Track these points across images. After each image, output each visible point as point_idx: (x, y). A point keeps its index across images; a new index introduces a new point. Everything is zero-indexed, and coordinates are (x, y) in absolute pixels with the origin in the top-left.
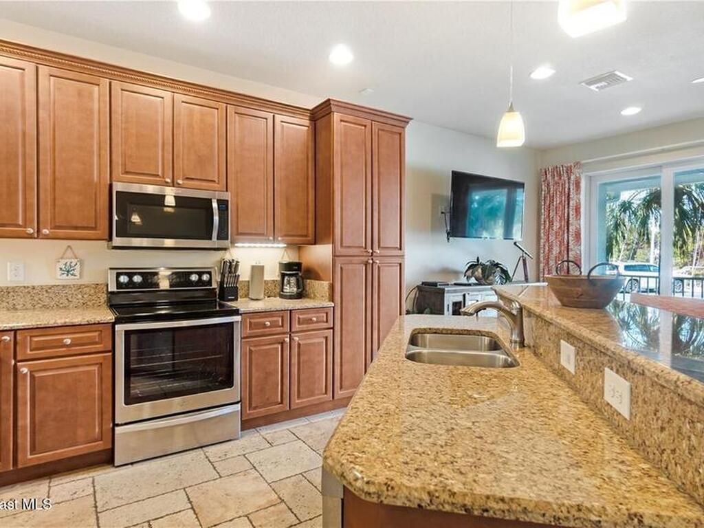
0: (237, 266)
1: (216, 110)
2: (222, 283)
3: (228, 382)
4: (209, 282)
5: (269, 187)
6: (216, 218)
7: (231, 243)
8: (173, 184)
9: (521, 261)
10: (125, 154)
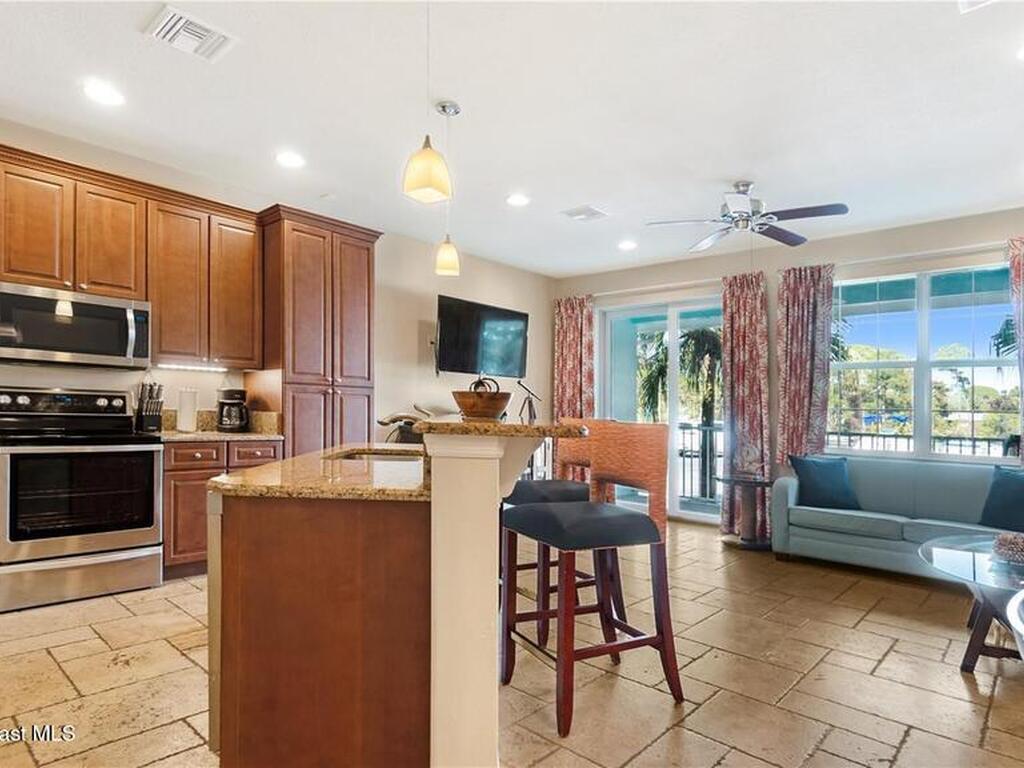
0: (159, 389)
1: (133, 205)
2: (140, 410)
3: (147, 520)
4: (123, 409)
5: (203, 301)
6: (132, 333)
7: (152, 362)
8: (75, 288)
9: (527, 405)
10: (10, 249)
